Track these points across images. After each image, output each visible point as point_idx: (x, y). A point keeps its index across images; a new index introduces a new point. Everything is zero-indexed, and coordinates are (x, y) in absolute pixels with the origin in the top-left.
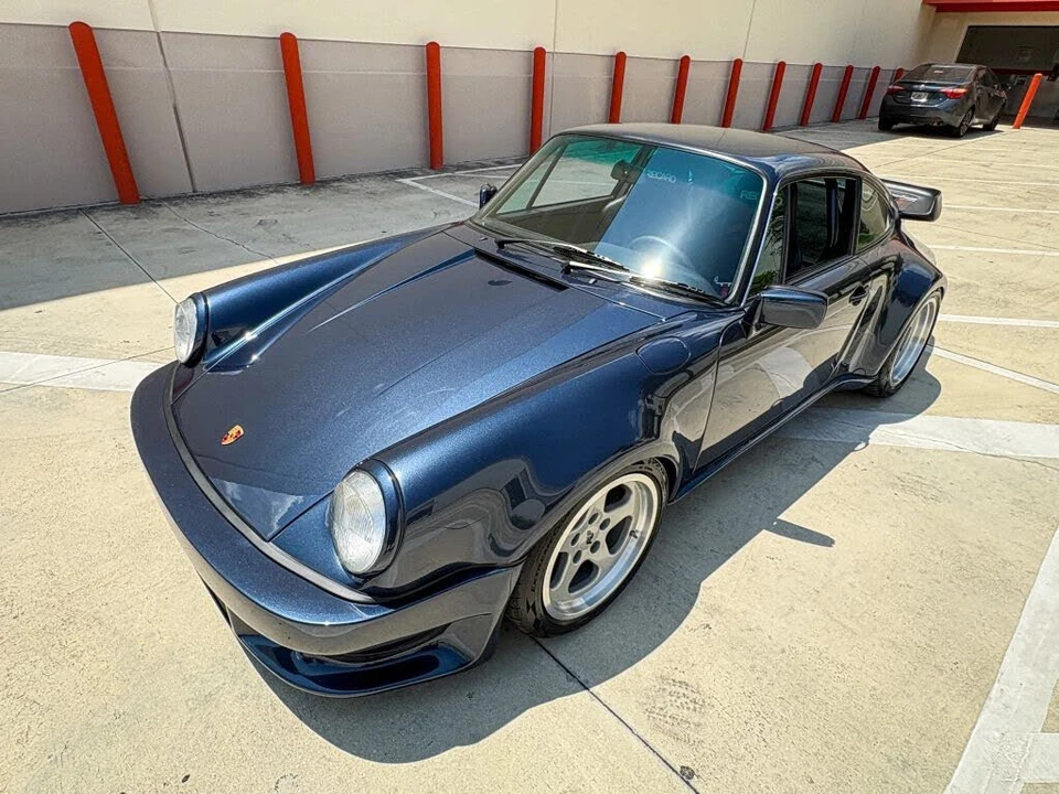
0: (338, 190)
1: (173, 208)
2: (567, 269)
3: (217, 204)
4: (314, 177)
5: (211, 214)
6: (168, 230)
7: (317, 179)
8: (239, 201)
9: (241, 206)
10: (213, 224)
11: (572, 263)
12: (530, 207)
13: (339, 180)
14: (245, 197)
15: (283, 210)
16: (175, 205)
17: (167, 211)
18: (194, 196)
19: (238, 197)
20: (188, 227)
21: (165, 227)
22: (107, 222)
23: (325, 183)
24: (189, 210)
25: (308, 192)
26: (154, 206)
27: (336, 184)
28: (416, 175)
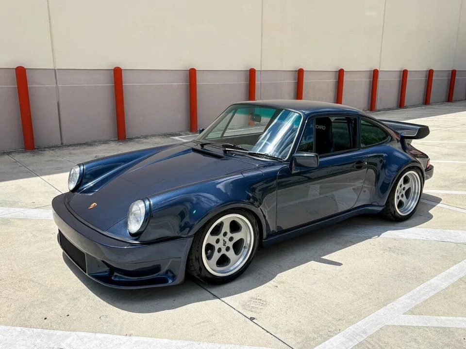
0: (138, 142)
1: (51, 151)
2: (225, 151)
3: (74, 149)
4: (125, 136)
5: (70, 154)
6: (49, 161)
7: (127, 138)
8: (85, 148)
9: (85, 150)
10: (71, 158)
11: (227, 149)
12: (222, 136)
13: (138, 138)
14: (88, 146)
15: (108, 151)
16: (53, 150)
17: (48, 153)
18: (62, 146)
19: (84, 146)
20: (59, 159)
21: (47, 159)
22: (18, 157)
23: (131, 139)
24: (59, 152)
25: (121, 143)
26: (41, 151)
27: (136, 140)
28: (181, 135)
